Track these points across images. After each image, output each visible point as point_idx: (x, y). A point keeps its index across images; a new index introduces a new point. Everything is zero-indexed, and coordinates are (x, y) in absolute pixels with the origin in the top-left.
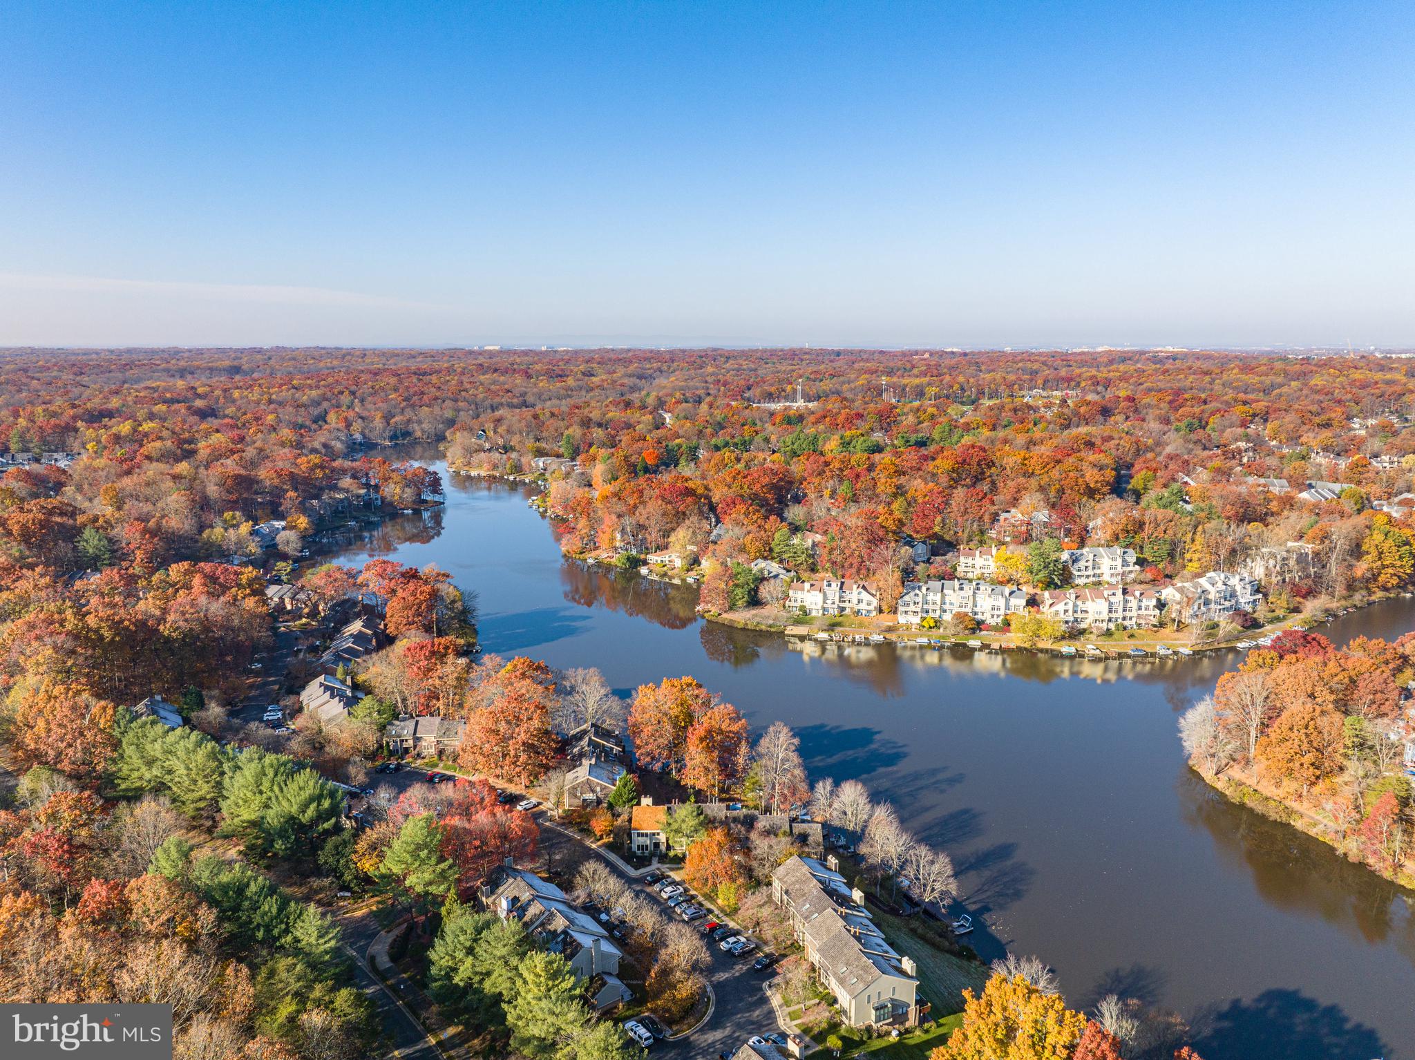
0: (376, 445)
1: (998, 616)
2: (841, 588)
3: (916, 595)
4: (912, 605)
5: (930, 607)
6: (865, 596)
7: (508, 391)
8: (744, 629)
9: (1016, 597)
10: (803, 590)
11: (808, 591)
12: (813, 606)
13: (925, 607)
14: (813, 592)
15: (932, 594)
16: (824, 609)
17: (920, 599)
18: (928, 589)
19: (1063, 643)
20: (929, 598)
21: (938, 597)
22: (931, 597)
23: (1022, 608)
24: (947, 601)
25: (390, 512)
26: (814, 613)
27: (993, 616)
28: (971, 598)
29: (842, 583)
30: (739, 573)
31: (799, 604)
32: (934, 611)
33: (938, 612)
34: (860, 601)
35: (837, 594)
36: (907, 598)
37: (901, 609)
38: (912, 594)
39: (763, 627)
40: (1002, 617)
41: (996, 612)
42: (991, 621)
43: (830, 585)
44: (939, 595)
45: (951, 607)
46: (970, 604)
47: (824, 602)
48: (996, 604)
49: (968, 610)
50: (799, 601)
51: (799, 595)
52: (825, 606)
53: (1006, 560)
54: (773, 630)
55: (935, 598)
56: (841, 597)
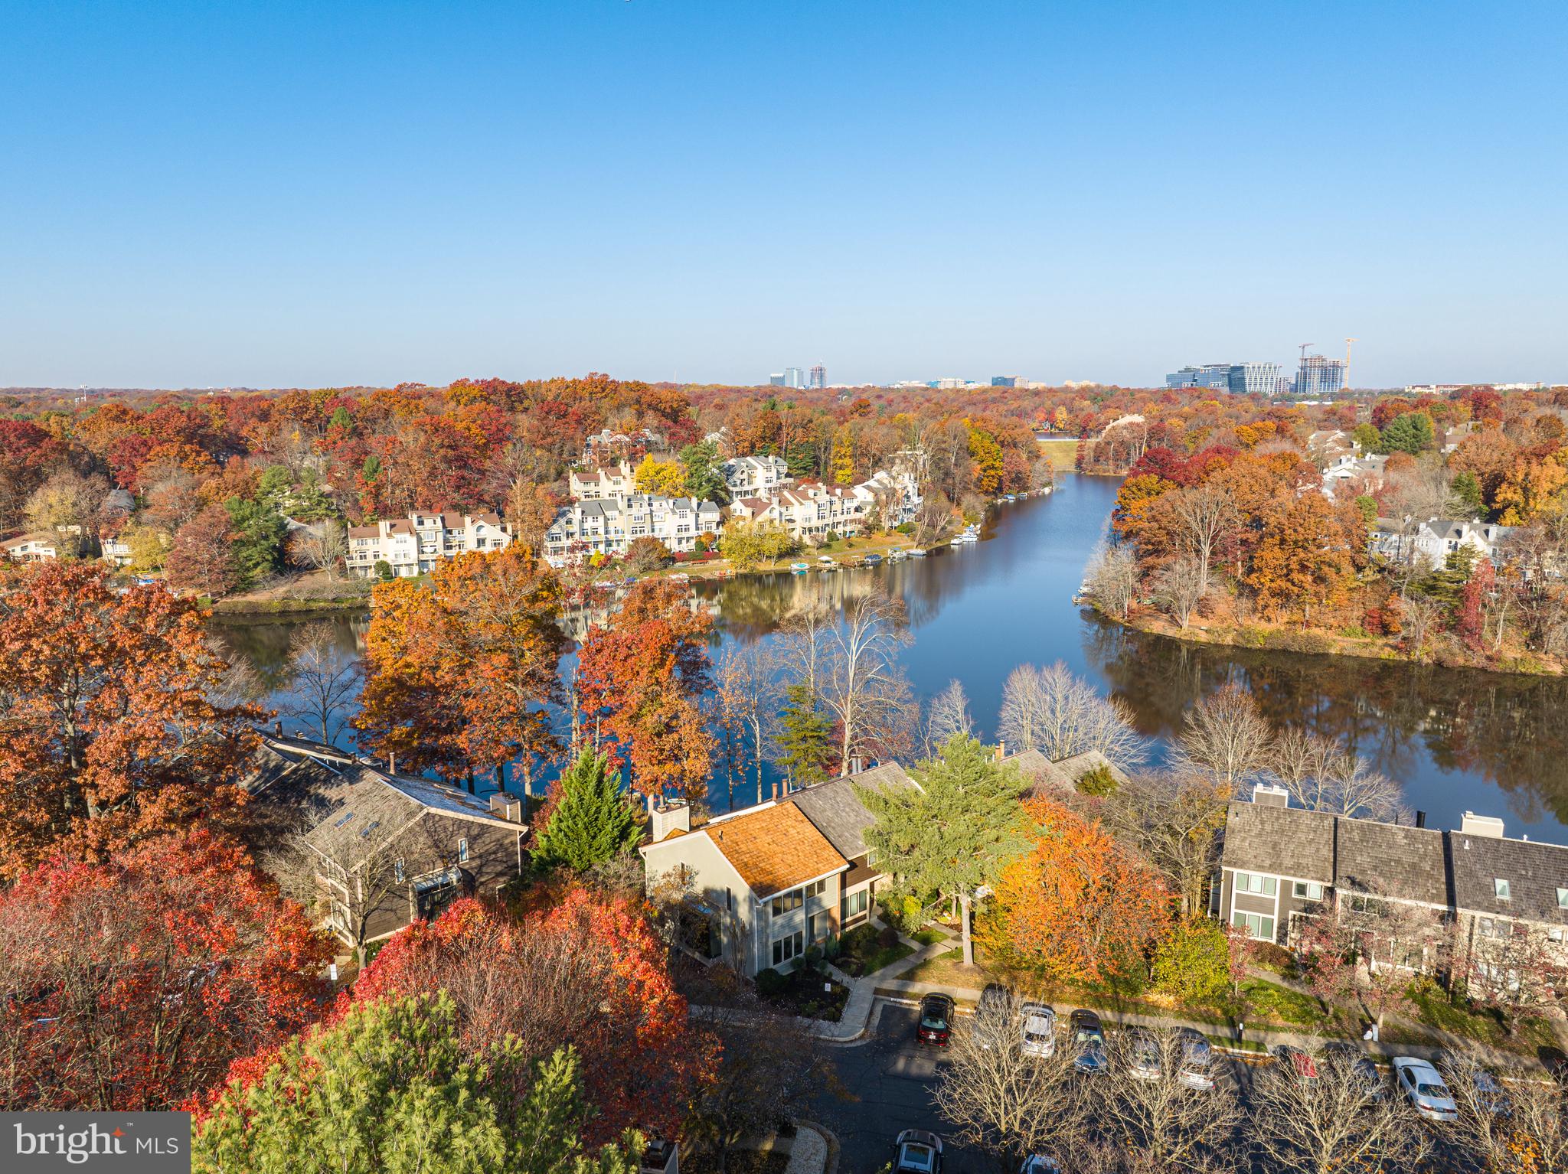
1: (688, 540)
2: (444, 527)
3: (569, 522)
4: (564, 538)
5: (592, 539)
6: (489, 532)
9: (707, 510)
10: (377, 535)
11: (389, 535)
12: (402, 561)
13: (584, 539)
14: (398, 536)
15: (590, 519)
16: (422, 563)
17: (575, 528)
18: (583, 512)
19: (786, 560)
20: (586, 526)
21: (600, 524)
22: (589, 524)
23: (714, 525)
24: (611, 529)
26: (404, 573)
27: (680, 542)
29: (443, 519)
30: (244, 519)
31: (371, 561)
32: (596, 544)
33: (602, 547)
34: (481, 542)
35: (440, 536)
36: (555, 529)
37: (549, 545)
38: (562, 521)
39: (322, 604)
40: (693, 542)
41: (684, 535)
42: (685, 547)
43: (421, 523)
44: (601, 519)
45: (619, 536)
46: (648, 528)
47: (421, 552)
48: (683, 522)
49: (647, 534)
50: (370, 555)
51: (370, 546)
52: (423, 557)
53: (658, 473)
56: (446, 540)
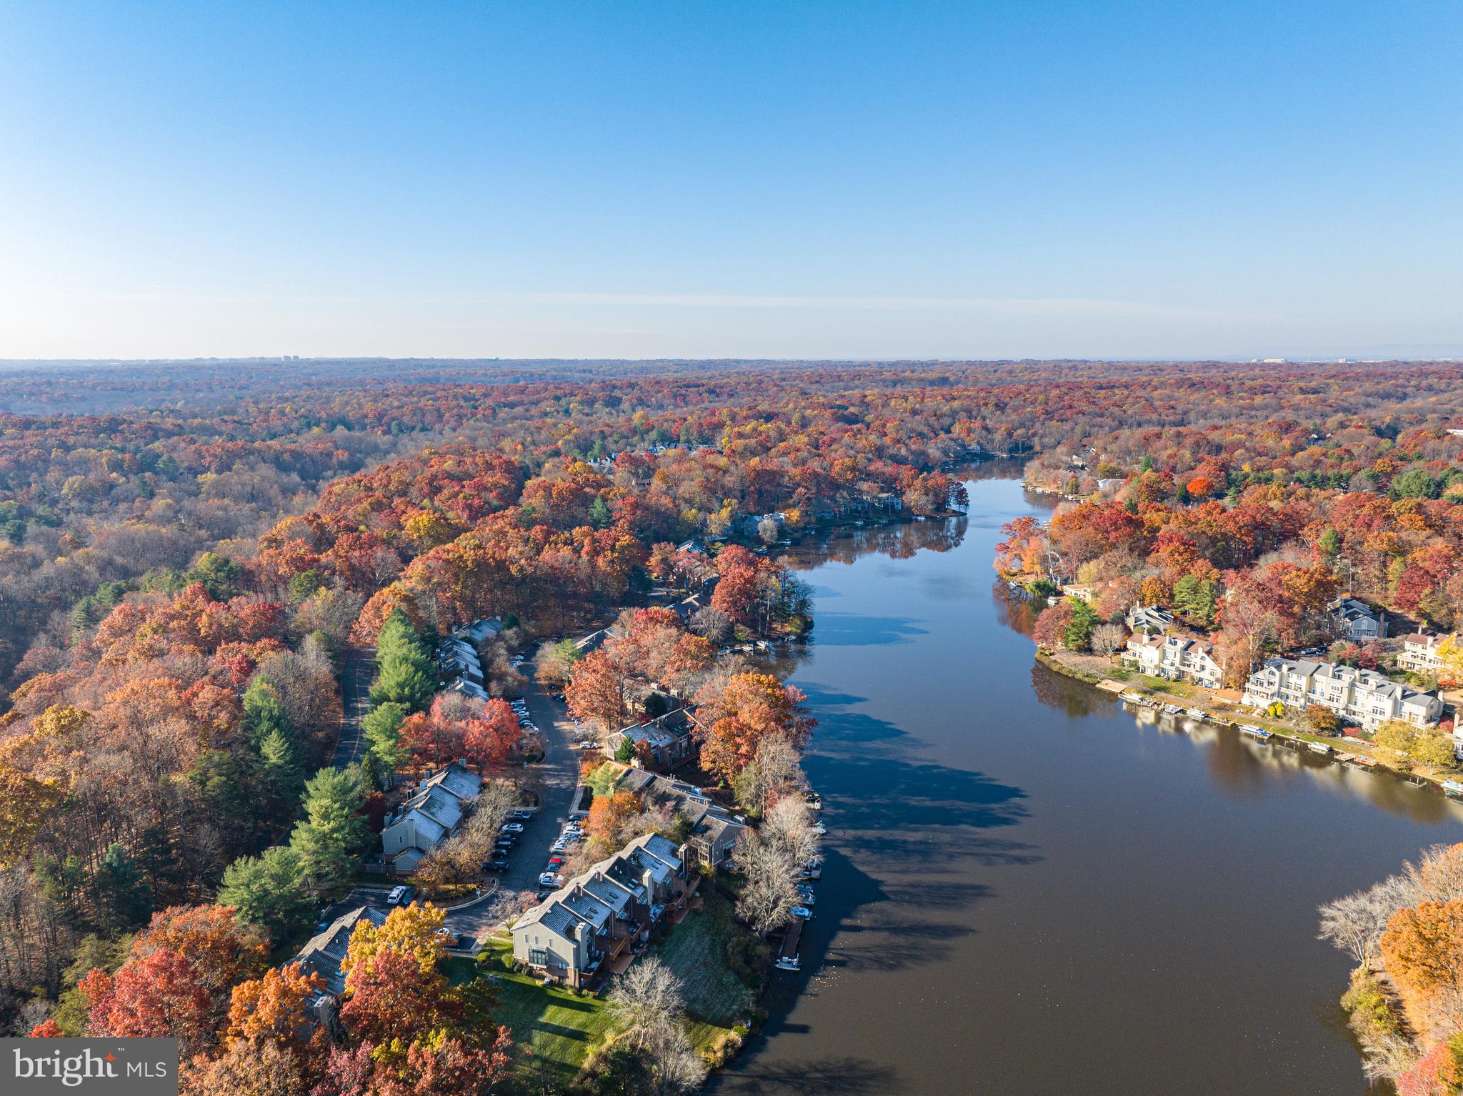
0: (994, 456)
1: (1379, 722)
2: (1186, 649)
3: (1274, 673)
4: (1265, 684)
6: (1209, 663)
7: (1173, 408)
8: (1058, 673)
9: (1414, 702)
10: (1141, 642)
11: (1145, 646)
12: (1146, 664)
14: (1149, 647)
15: (1295, 676)
16: (1159, 670)
17: (1276, 679)
18: (1290, 669)
19: (1448, 775)
20: (1290, 680)
21: (1303, 682)
22: (1294, 679)
25: (905, 516)
26: (1148, 672)
28: (1346, 691)
29: (1189, 644)
30: (1077, 612)
32: (1296, 698)
34: (1203, 668)
35: (1178, 655)
36: (1260, 675)
38: (1268, 671)
39: (1079, 676)
43: (1174, 643)
44: (1307, 679)
45: (1319, 698)
46: (1344, 698)
47: (1162, 662)
48: (1380, 704)
49: (1339, 705)
50: (1138, 655)
51: (1138, 648)
52: (1162, 665)
54: (1086, 679)
55: (1298, 682)
56: (1183, 659)
